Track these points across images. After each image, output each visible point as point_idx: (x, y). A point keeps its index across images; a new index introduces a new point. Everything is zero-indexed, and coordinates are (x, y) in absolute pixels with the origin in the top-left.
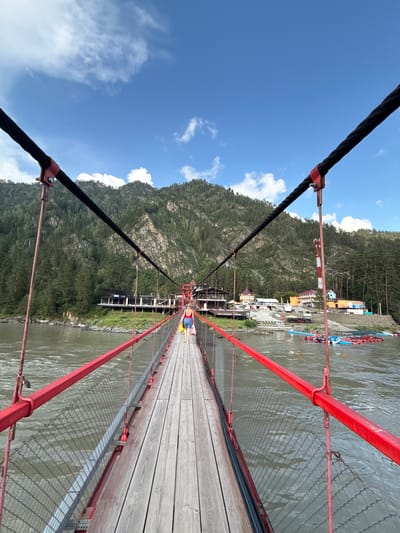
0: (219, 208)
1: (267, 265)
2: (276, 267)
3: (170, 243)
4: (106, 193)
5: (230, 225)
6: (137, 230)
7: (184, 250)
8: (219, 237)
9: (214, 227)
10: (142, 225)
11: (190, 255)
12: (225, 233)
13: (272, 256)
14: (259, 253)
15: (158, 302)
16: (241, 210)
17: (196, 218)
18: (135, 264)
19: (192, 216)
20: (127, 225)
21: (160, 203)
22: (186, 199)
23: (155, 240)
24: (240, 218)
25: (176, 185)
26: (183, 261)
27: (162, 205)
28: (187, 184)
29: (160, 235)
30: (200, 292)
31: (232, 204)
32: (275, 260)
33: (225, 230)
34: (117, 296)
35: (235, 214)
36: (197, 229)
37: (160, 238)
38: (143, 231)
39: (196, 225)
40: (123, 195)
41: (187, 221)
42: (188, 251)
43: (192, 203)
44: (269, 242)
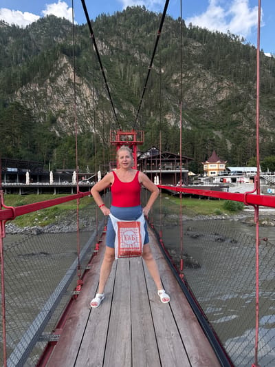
0: (166, 46)
1: (235, 123)
2: (246, 125)
3: (101, 97)
4: (10, 35)
5: (181, 69)
6: (53, 80)
7: (120, 108)
8: (167, 88)
9: (160, 74)
10: (59, 73)
11: (128, 113)
12: (176, 82)
13: (241, 110)
14: (223, 108)
15: (79, 178)
16: (196, 47)
17: (134, 61)
18: (53, 128)
19: (128, 59)
20: (39, 74)
21: (83, 43)
22: (119, 34)
23: (79, 93)
24: (195, 59)
25: (104, 16)
26: (119, 122)
27: (86, 46)
28: (119, 15)
29: (85, 86)
30: (148, 160)
31: (184, 39)
32: (245, 116)
33: (175, 77)
34: (15, 170)
35: (189, 53)
36: (136, 78)
37: (87, 91)
38: (61, 82)
39: (134, 73)
40: (33, 37)
41: (122, 66)
42: (125, 108)
43: (129, 42)
44: (236, 90)
